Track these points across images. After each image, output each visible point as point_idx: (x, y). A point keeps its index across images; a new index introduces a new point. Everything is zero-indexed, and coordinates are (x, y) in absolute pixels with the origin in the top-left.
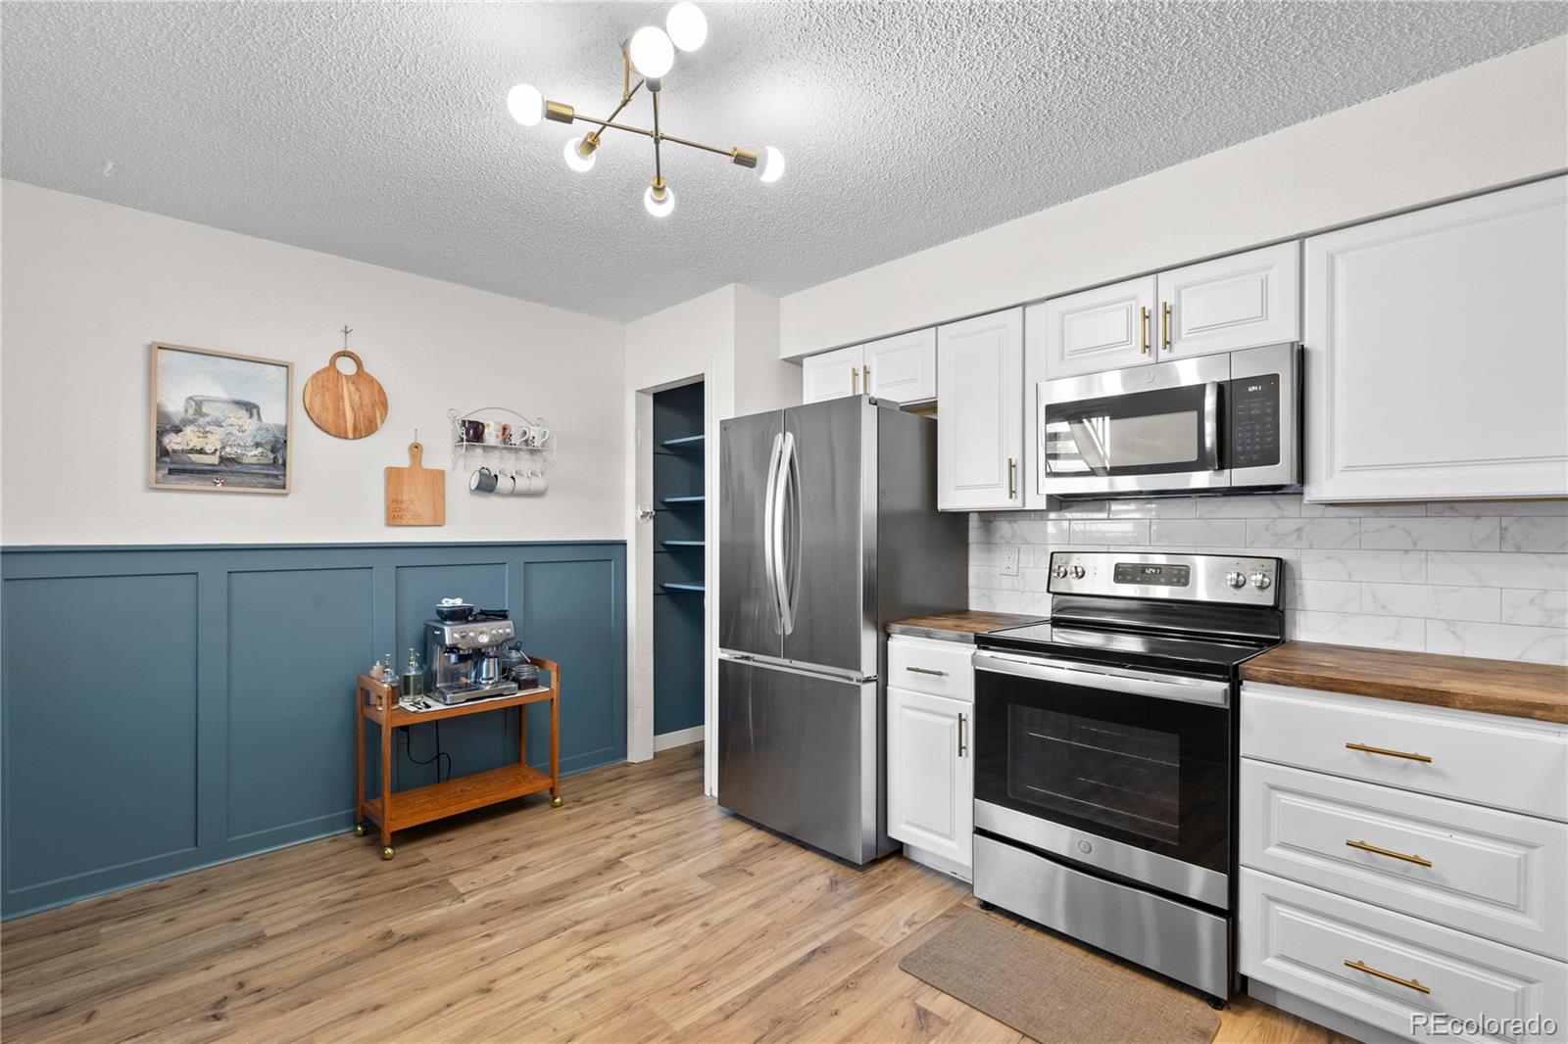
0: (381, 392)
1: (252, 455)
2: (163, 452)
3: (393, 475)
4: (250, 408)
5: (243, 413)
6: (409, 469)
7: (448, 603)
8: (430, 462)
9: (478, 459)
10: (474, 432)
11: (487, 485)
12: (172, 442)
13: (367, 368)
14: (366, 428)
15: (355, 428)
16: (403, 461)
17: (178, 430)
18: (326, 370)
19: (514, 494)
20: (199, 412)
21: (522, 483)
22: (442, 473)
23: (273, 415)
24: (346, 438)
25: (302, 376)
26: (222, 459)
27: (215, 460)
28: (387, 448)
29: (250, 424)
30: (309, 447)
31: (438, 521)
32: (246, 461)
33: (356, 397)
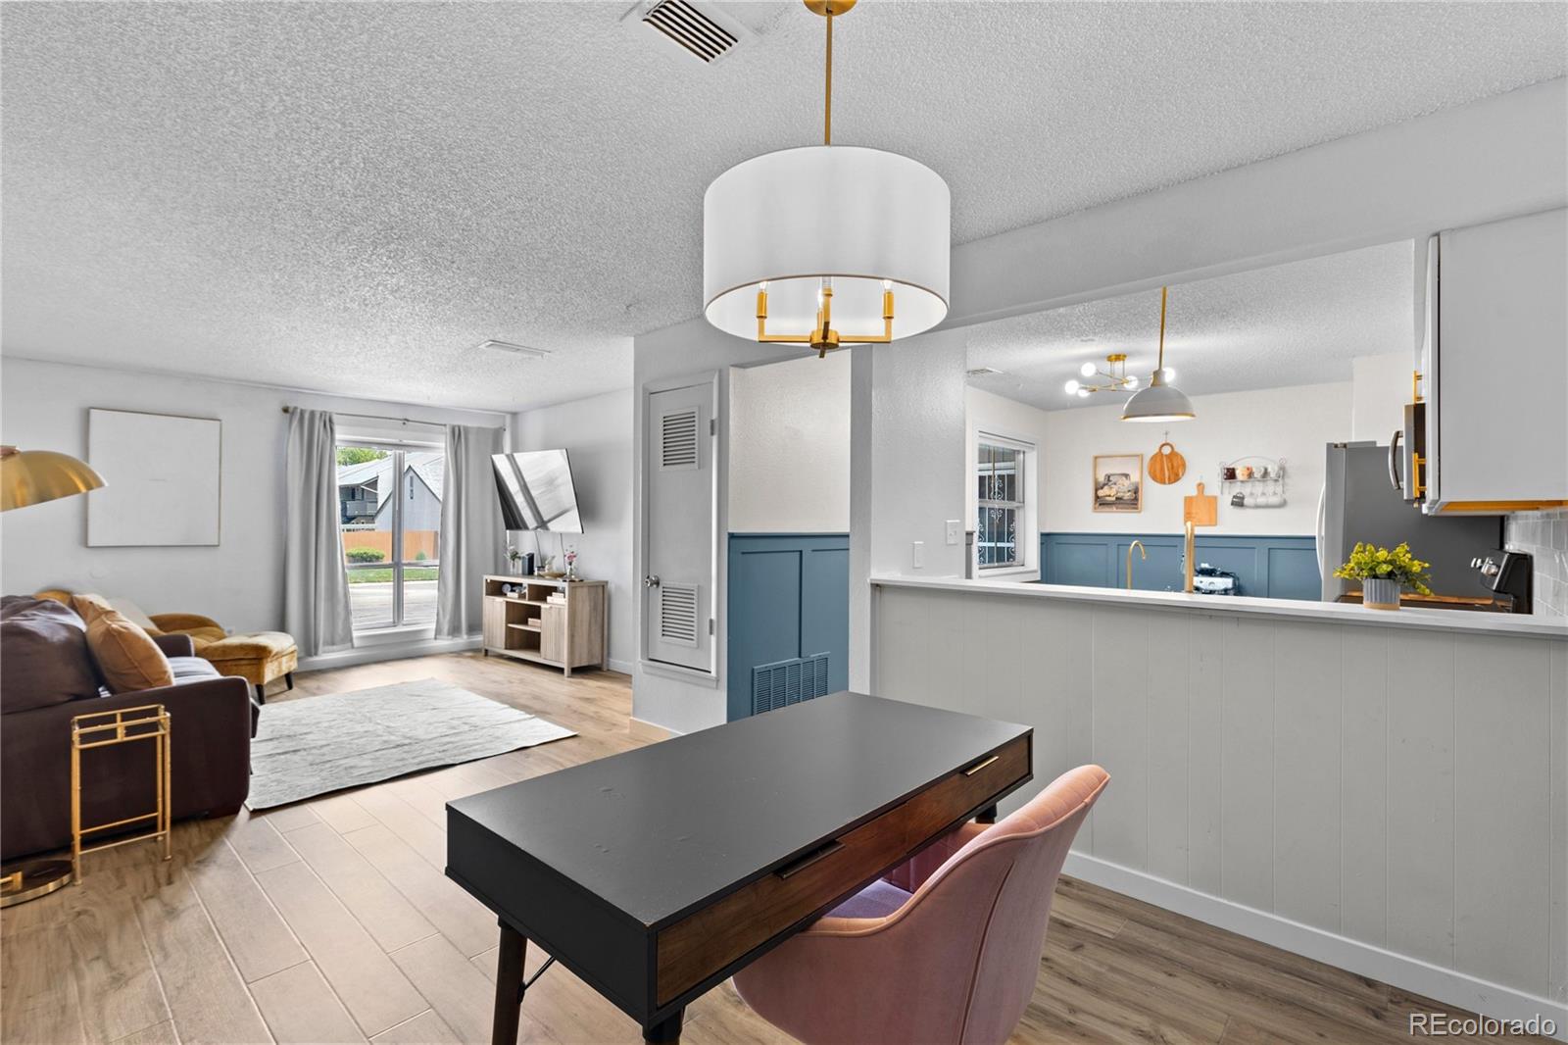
0: (1182, 458)
1: (1127, 496)
2: (1097, 497)
3: (1188, 501)
4: (1126, 476)
5: (1124, 478)
6: (1196, 497)
7: (1205, 566)
8: (1208, 492)
9: (1236, 488)
10: (1231, 474)
11: (1238, 502)
12: (1101, 493)
13: (1176, 450)
14: (1175, 478)
15: (1169, 478)
16: (1194, 492)
17: (1102, 488)
18: (1157, 454)
19: (1257, 507)
20: (1109, 480)
21: (1261, 500)
22: (1215, 498)
23: (1135, 478)
24: (1164, 483)
25: (1147, 460)
26: (1117, 498)
27: (1114, 499)
28: (1186, 487)
29: (1126, 483)
30: (1152, 491)
31: (1213, 523)
32: (1125, 498)
33: (1170, 465)
